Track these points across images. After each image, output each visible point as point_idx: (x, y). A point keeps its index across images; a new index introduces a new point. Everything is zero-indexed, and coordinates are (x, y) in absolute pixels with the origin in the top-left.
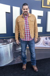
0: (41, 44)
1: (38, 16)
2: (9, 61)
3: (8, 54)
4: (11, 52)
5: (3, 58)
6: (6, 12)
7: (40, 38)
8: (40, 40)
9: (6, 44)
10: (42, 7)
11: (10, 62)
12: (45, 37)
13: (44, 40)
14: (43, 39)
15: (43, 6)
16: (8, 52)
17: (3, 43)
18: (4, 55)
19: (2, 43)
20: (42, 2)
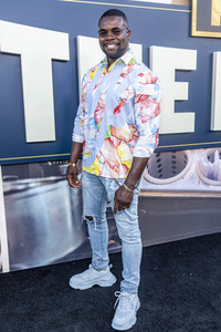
0: (192, 178)
1: (176, 70)
2: (67, 248)
3: (62, 219)
4: (73, 213)
5: (44, 234)
6: (53, 60)
7: (186, 157)
8: (186, 163)
9: (57, 181)
10: (190, 36)
11: (71, 249)
12: (205, 152)
13: (200, 164)
14: (196, 158)
15: (195, 33)
16: (62, 211)
17: (43, 179)
18: (47, 224)
19: (41, 177)
20: (190, 14)
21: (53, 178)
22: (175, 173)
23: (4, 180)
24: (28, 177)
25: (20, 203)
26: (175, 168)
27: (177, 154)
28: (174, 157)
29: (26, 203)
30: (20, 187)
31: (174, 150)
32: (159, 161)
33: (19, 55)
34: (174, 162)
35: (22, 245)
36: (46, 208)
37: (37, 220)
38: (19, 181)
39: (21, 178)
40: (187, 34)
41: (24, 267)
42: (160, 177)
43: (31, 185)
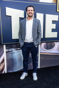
0: (56, 50)
1: (52, 21)
3: (21, 59)
5: (16, 63)
6: (20, 18)
7: (54, 44)
8: (54, 46)
13: (58, 46)
14: (57, 44)
15: (58, 11)
16: (21, 57)
18: (17, 61)
19: (16, 48)
20: (57, 6)
21: (19, 49)
22: (51, 48)
23: (6, 49)
24: (12, 48)
25: (10, 55)
26: (51, 47)
27: (52, 43)
28: (51, 44)
29: (12, 55)
30: (10, 51)
31: (51, 42)
32: (47, 45)
33: (11, 16)
34: (51, 45)
35: (10, 66)
36: (17, 56)
37: (14, 60)
38: (10, 49)
39: (10, 48)
40: (56, 11)
41: (11, 72)
42: (47, 49)
43: (13, 50)
